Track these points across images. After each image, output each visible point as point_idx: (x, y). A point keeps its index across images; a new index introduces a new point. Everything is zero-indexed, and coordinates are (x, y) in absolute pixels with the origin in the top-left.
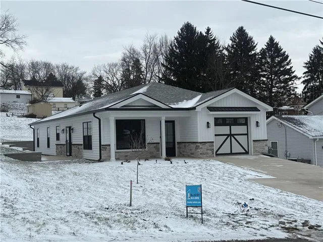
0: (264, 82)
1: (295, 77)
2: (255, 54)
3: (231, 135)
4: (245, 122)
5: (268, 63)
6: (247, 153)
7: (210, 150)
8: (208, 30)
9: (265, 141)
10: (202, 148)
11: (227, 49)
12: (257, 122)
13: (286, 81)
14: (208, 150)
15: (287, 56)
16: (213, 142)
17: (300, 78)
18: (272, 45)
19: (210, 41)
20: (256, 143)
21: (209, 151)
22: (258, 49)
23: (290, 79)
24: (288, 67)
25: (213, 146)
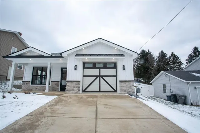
0: (171, 66)
1: (183, 64)
2: (167, 58)
3: (100, 76)
4: (114, 66)
5: (172, 60)
6: (115, 91)
7: (76, 87)
8: (149, 50)
9: (132, 82)
10: (68, 86)
11: (158, 57)
12: (124, 66)
13: (179, 66)
14: (74, 87)
15: (179, 58)
16: (80, 81)
17: (184, 64)
18: (173, 55)
19: (149, 54)
20: (123, 83)
21: (75, 89)
22: (168, 57)
23: (181, 64)
24: (180, 61)
25: (80, 84)
